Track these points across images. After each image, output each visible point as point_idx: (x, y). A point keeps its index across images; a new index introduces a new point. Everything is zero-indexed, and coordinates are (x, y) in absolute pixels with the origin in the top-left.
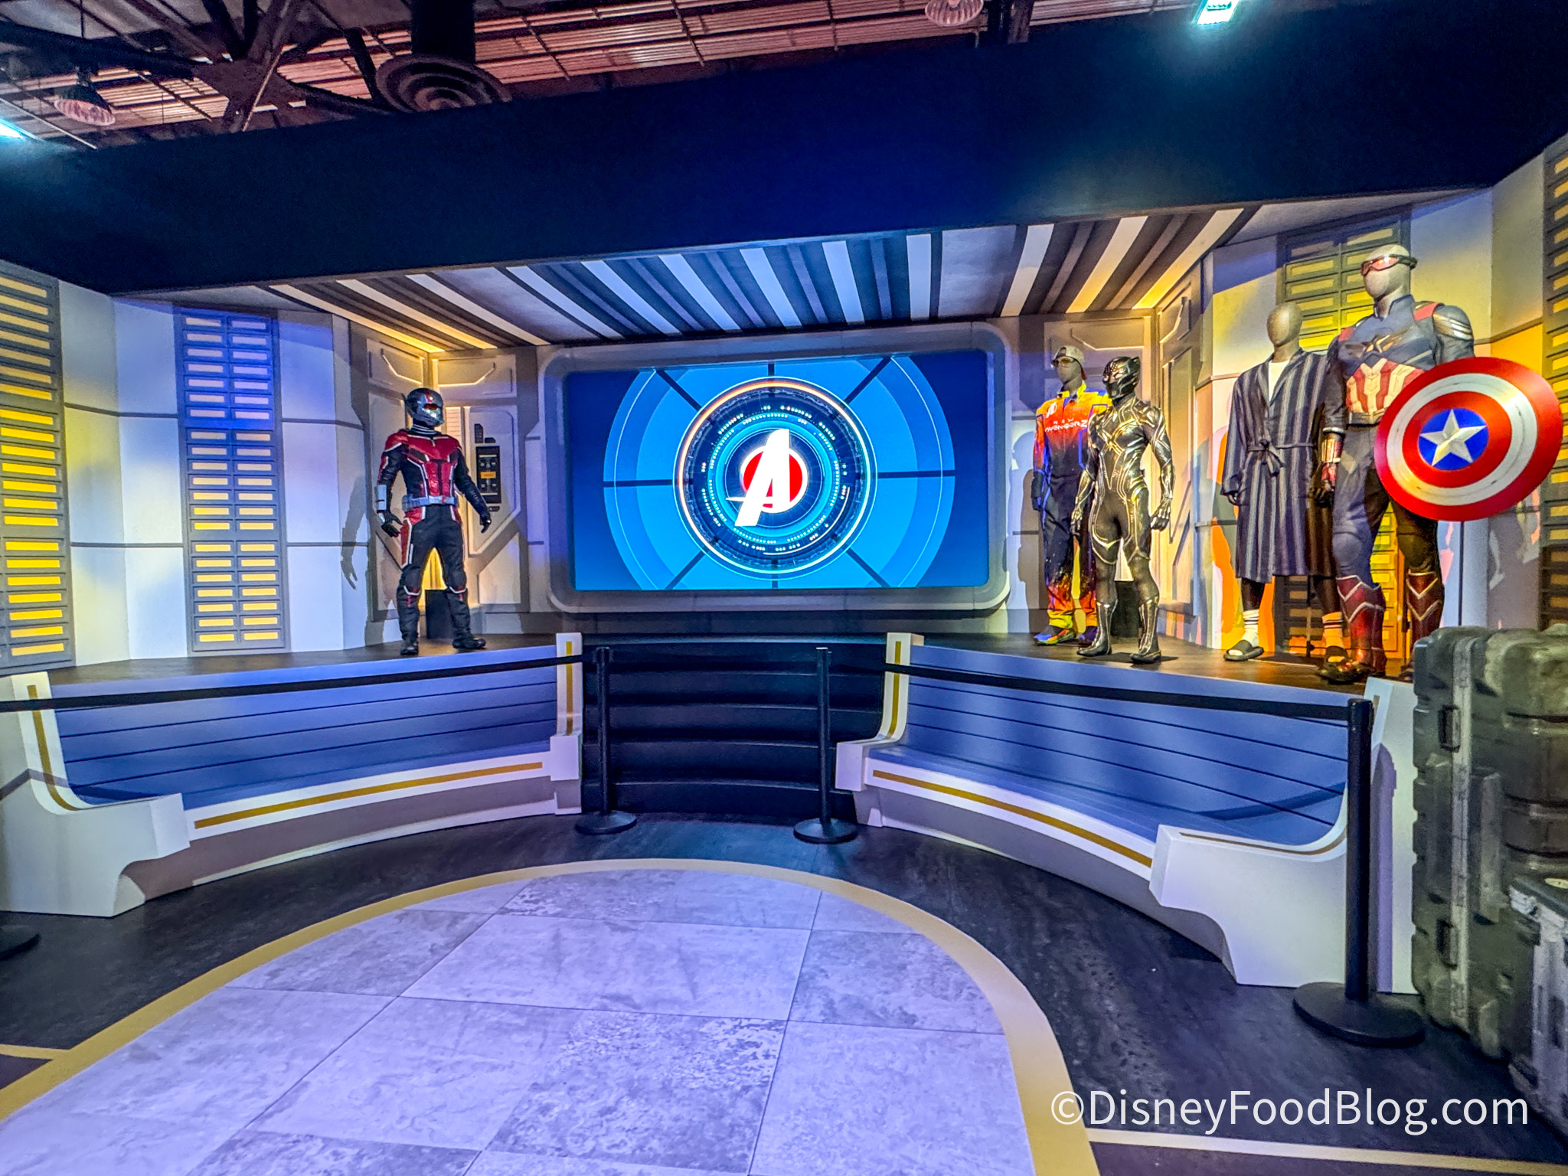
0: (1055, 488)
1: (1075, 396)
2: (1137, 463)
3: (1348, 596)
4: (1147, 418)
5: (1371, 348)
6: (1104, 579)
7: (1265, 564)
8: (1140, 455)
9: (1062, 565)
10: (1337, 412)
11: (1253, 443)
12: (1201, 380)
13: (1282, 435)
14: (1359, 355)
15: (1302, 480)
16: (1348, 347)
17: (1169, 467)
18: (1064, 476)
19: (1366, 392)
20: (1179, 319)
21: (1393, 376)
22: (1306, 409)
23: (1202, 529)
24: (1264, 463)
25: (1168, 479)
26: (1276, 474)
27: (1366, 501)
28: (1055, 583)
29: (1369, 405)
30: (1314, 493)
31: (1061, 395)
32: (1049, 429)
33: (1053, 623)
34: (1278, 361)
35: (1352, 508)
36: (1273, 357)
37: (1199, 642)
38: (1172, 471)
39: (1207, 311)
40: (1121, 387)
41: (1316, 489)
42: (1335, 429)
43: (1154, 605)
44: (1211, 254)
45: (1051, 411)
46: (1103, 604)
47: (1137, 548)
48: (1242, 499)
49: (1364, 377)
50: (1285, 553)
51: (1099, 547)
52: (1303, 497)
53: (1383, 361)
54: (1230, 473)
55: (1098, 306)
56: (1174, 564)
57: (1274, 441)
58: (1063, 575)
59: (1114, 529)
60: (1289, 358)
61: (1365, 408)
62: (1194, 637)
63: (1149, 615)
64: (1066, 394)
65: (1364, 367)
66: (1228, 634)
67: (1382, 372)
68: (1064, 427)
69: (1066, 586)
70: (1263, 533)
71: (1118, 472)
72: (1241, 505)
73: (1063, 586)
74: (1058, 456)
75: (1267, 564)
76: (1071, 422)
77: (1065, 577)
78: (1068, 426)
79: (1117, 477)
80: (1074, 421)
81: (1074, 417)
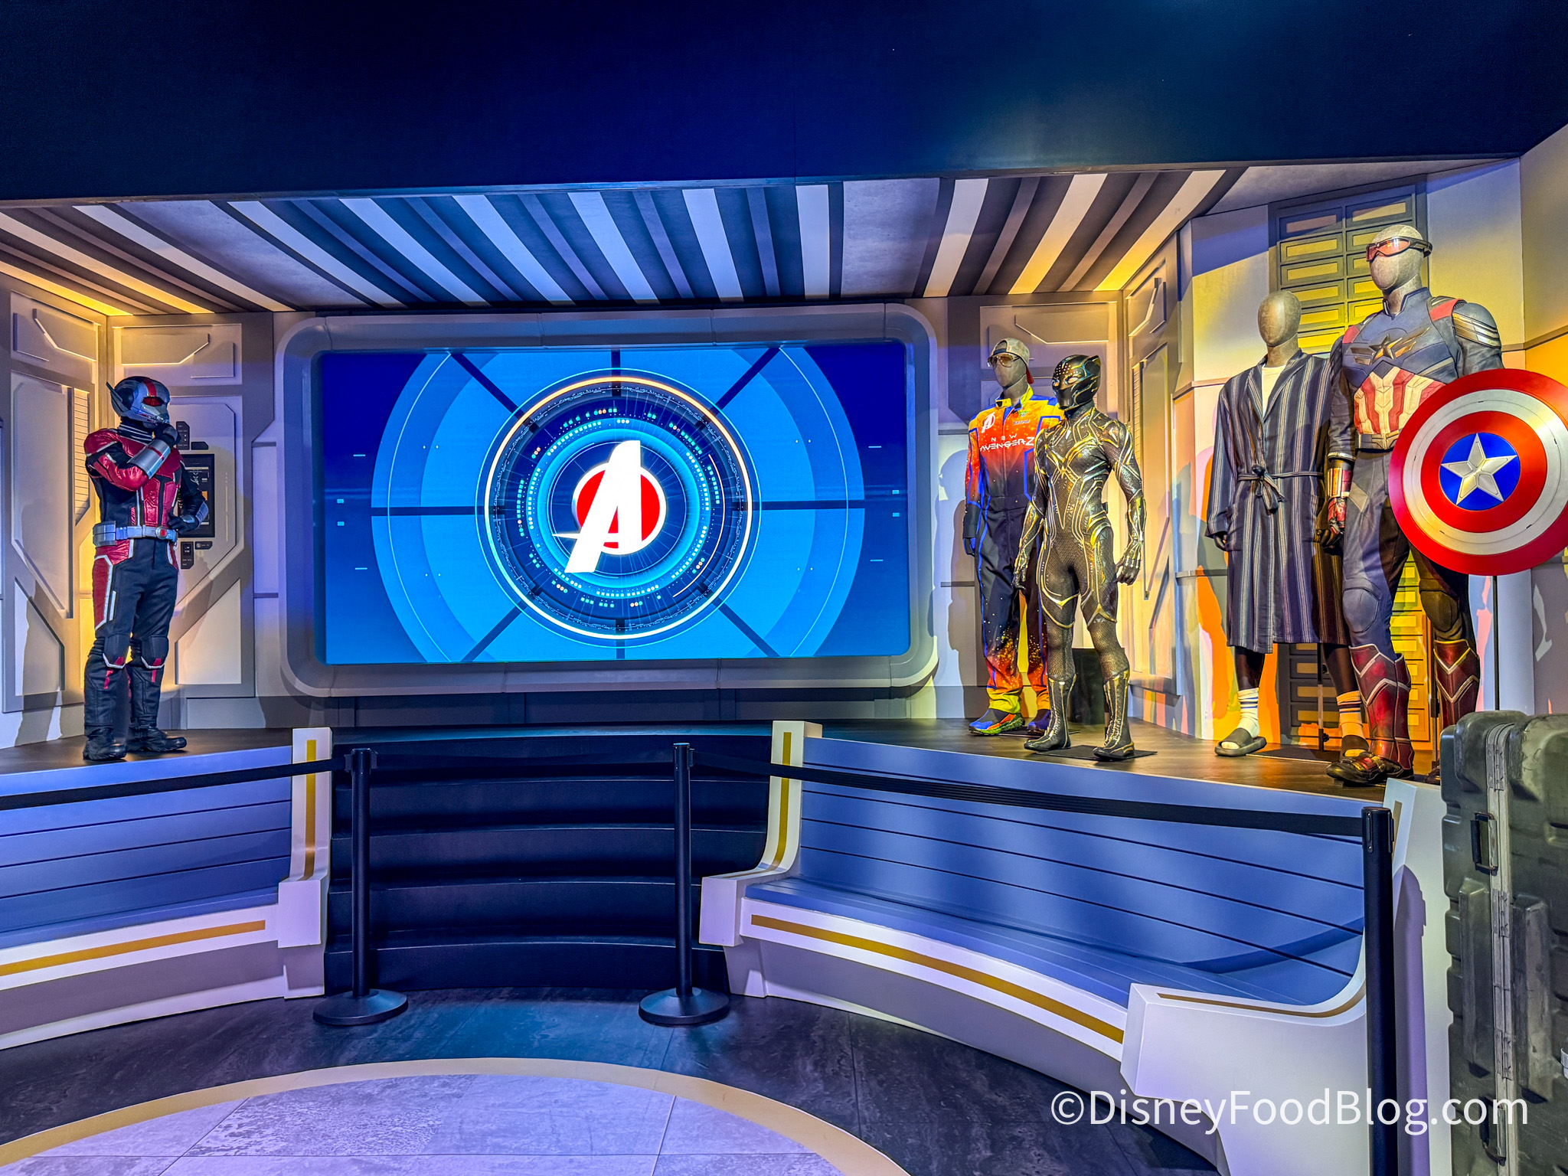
0: (994, 526)
1: (1019, 406)
2: (1098, 494)
3: (1364, 671)
4: (1109, 436)
5: (1381, 353)
6: (1058, 648)
7: (1263, 629)
8: (1100, 485)
9: (1005, 628)
10: (1344, 432)
11: (1244, 470)
12: (1180, 386)
13: (1280, 460)
14: (1368, 362)
15: (1306, 519)
16: (1354, 350)
17: (1138, 501)
18: (1005, 510)
19: (1377, 408)
20: (1151, 306)
21: (1408, 390)
22: (1308, 428)
23: (1184, 581)
24: (1259, 497)
25: (1137, 516)
26: (1274, 511)
27: (1382, 548)
28: (996, 651)
29: (1381, 425)
30: (1322, 535)
31: (1000, 404)
32: (984, 448)
33: (994, 705)
34: (1273, 365)
35: (1365, 557)
36: (1266, 360)
37: (1184, 730)
38: (1142, 506)
39: (1185, 297)
40: (1076, 395)
41: (1323, 531)
42: (1342, 455)
43: (1123, 682)
44: (1189, 223)
45: (988, 425)
46: (1057, 680)
47: (1099, 606)
48: (1233, 542)
49: (1373, 389)
50: (1287, 614)
51: (1051, 605)
52: (1307, 541)
53: (1395, 370)
54: (1216, 510)
55: (1048, 288)
56: (1151, 627)
57: (1271, 468)
58: (1006, 641)
59: (1069, 581)
60: (1286, 362)
61: (1377, 429)
62: (1179, 724)
63: (1117, 695)
64: (1007, 403)
65: (1373, 375)
66: (1221, 720)
67: (1395, 384)
68: (1005, 445)
69: (1009, 656)
70: (1260, 587)
71: (1073, 505)
72: (1231, 551)
73: (1007, 656)
74: (998, 485)
75: (1266, 629)
76: (1014, 439)
77: (1008, 644)
78: (1010, 445)
79: (1071, 512)
80: (1017, 438)
81: (1017, 432)
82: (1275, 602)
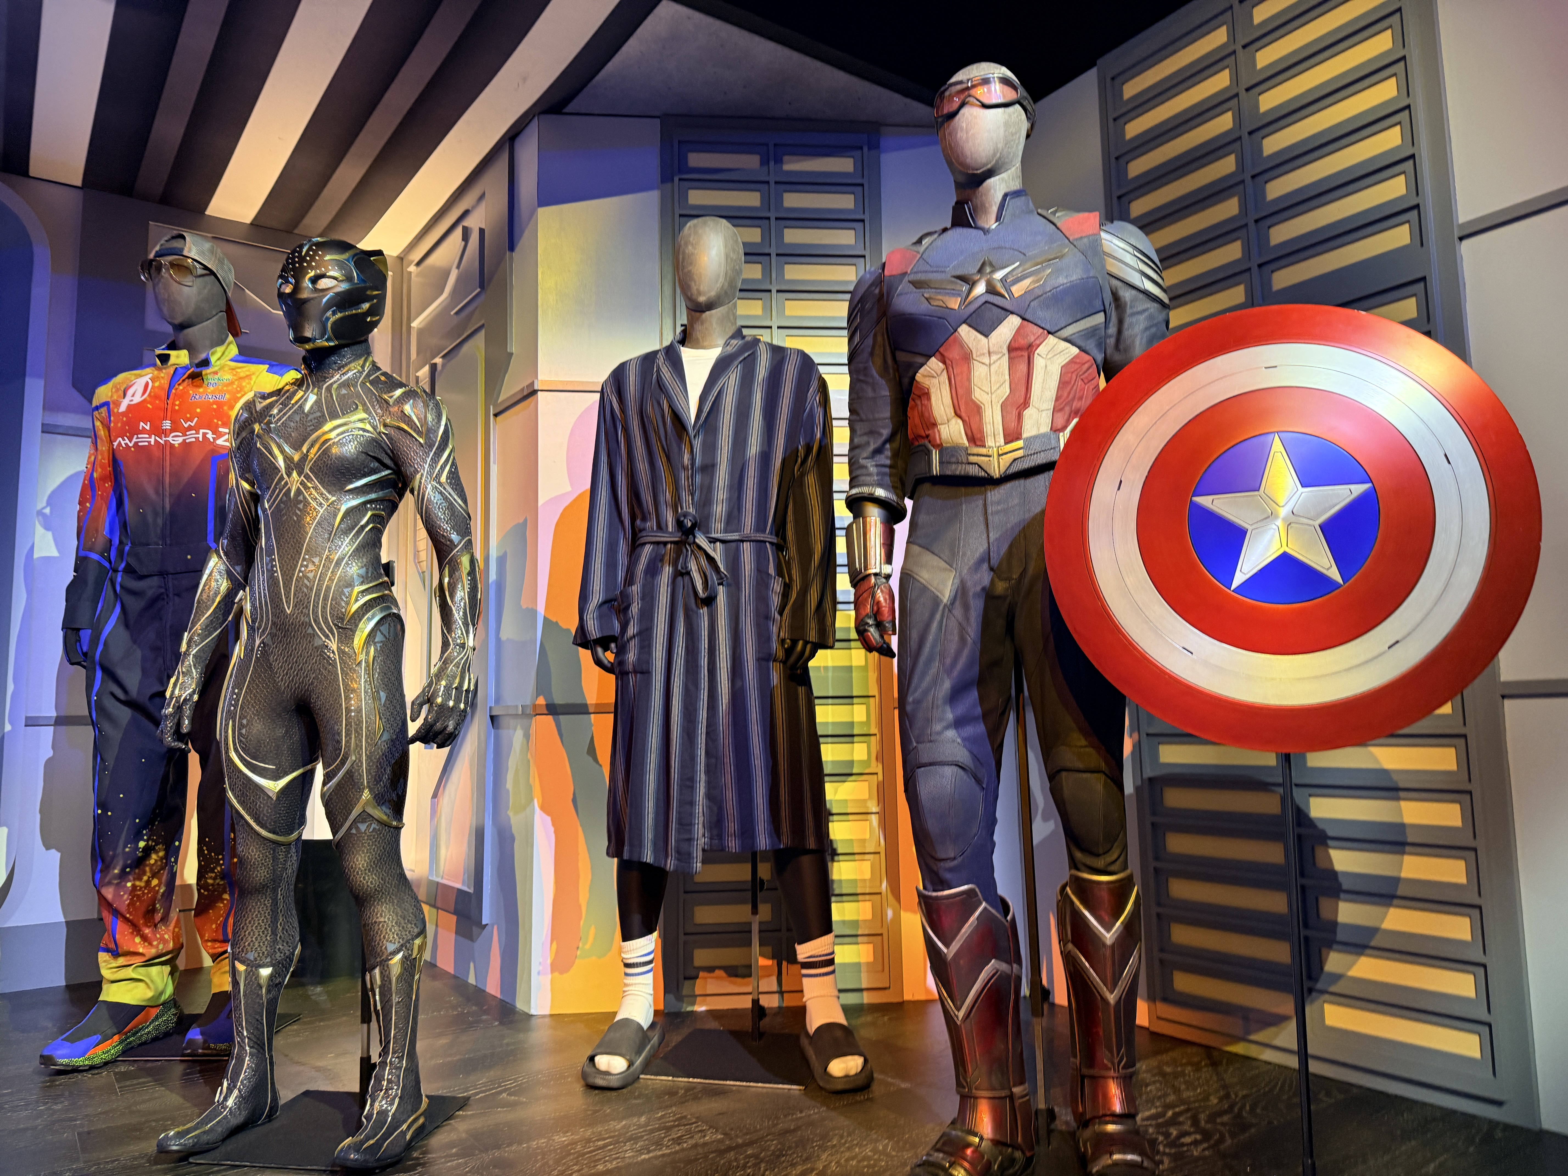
0: (135, 605)
1: (206, 363)
2: (373, 543)
3: (956, 946)
4: (408, 420)
5: (980, 289)
6: (260, 889)
7: (686, 825)
8: (380, 522)
9: (148, 823)
10: (878, 451)
11: (652, 524)
12: (510, 389)
13: (719, 509)
16: (918, 285)
17: (465, 560)
18: (162, 574)
19: (978, 395)
20: (454, 276)
21: (1039, 363)
22: (765, 457)
23: (504, 722)
24: (682, 573)
25: (461, 594)
26: (709, 601)
28: (123, 875)
29: (988, 429)
31: (164, 359)
32: (124, 442)
33: (112, 994)
34: (697, 345)
35: (955, 695)
36: (685, 338)
37: (493, 987)
38: (472, 573)
39: (522, 245)
40: (333, 317)
42: (880, 492)
43: (409, 965)
44: (535, 124)
45: (136, 395)
46: (257, 965)
47: (366, 795)
48: (631, 657)
49: (967, 357)
50: (730, 796)
51: (249, 791)
52: (764, 659)
53: (1013, 322)
54: (596, 597)
55: (279, 219)
56: (435, 795)
57: (701, 524)
58: (148, 851)
59: (297, 734)
60: (721, 342)
61: (976, 438)
62: (482, 974)
63: (395, 999)
64: (180, 358)
65: (965, 331)
66: (565, 975)
67: (1011, 349)
68: (170, 439)
69: (155, 882)
70: (683, 745)
71: (316, 560)
72: (627, 673)
73: (148, 882)
74: (150, 518)
75: (691, 824)
76: (190, 428)
77: (154, 856)
78: (180, 440)
79: (311, 575)
80: (197, 429)
81: (199, 416)
82: (708, 772)
